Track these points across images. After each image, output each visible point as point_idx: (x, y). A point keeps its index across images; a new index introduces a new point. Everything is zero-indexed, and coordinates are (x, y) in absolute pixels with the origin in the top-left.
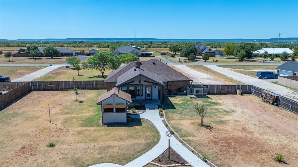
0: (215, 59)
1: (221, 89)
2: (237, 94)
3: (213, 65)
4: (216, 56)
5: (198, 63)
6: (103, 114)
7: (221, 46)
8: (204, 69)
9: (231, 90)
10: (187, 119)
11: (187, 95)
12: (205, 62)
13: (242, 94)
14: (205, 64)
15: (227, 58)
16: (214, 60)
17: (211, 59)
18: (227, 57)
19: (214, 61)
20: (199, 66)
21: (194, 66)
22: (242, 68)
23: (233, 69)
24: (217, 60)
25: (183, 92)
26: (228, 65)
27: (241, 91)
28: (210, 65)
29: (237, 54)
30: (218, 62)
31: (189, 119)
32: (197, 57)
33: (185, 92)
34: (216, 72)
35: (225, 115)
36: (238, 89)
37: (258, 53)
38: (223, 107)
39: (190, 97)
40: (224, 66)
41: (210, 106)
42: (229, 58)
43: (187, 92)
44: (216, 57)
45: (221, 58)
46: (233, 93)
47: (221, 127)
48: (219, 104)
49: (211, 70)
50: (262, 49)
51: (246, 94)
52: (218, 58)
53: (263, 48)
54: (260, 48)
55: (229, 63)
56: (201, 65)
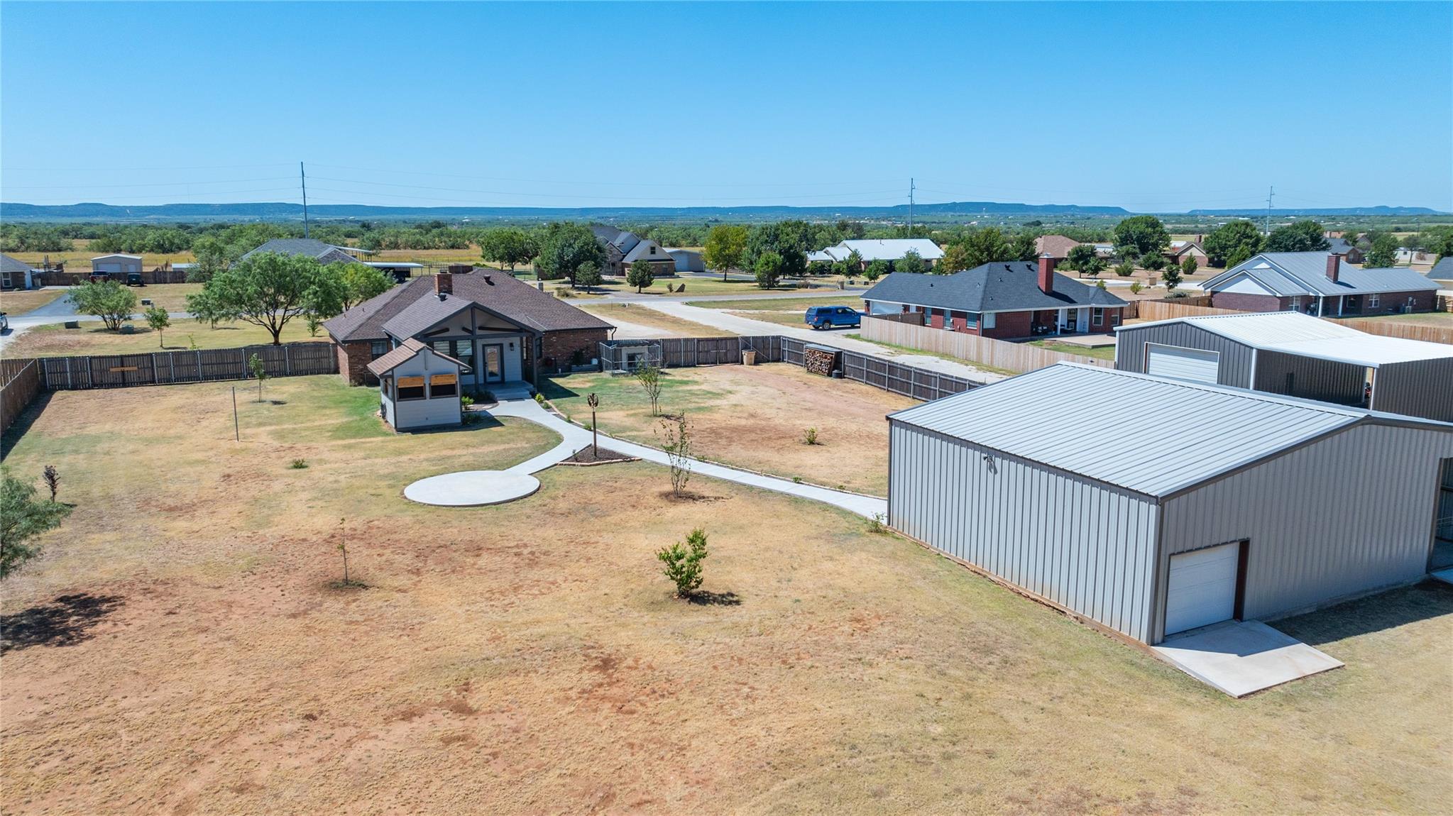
0: (676, 284)
1: (699, 352)
2: (742, 363)
3: (668, 302)
4: (676, 274)
5: (614, 297)
6: (397, 403)
7: (695, 240)
8: (639, 314)
9: (726, 354)
10: (618, 410)
11: (601, 371)
12: (640, 292)
13: (757, 362)
14: (641, 300)
15: (719, 281)
16: (670, 287)
17: (659, 284)
18: (720, 275)
19: (671, 290)
20: (619, 305)
21: (600, 306)
22: (766, 308)
23: (738, 311)
24: (683, 286)
25: (590, 363)
26: (724, 301)
27: (753, 354)
28: (658, 302)
29: (751, 263)
30: (688, 292)
31: (622, 409)
32: (605, 278)
33: (595, 362)
34: (681, 319)
35: (710, 398)
36: (746, 347)
37: (829, 258)
38: (704, 387)
39: (613, 375)
40: (709, 302)
41: (671, 387)
42: (725, 281)
43: (600, 362)
44: (678, 277)
45: (695, 281)
46: (732, 362)
47: (701, 416)
48: (696, 383)
49: (664, 315)
50: (842, 243)
51: (768, 361)
52: (686, 278)
53: (847, 239)
54: (835, 242)
55: (723, 295)
56: (626, 303)
